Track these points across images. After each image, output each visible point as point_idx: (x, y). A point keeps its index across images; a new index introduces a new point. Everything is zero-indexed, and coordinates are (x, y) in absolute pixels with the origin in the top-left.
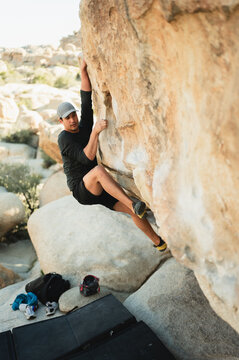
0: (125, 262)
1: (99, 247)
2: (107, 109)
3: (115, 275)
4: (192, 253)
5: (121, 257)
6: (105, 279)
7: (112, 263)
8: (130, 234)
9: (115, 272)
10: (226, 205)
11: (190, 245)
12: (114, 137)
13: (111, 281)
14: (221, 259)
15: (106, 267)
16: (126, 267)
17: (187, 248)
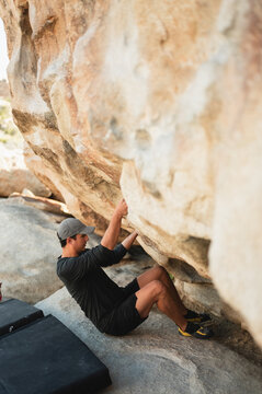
0: (35, 272)
1: (5, 256)
2: (24, 36)
3: (22, 285)
4: (120, 126)
5: (32, 266)
6: (9, 290)
7: (19, 272)
8: (44, 244)
9: (22, 281)
10: (167, 32)
11: (117, 115)
12: (29, 73)
13: (17, 291)
14: (156, 116)
15: (12, 276)
16: (36, 277)
17: (114, 122)
